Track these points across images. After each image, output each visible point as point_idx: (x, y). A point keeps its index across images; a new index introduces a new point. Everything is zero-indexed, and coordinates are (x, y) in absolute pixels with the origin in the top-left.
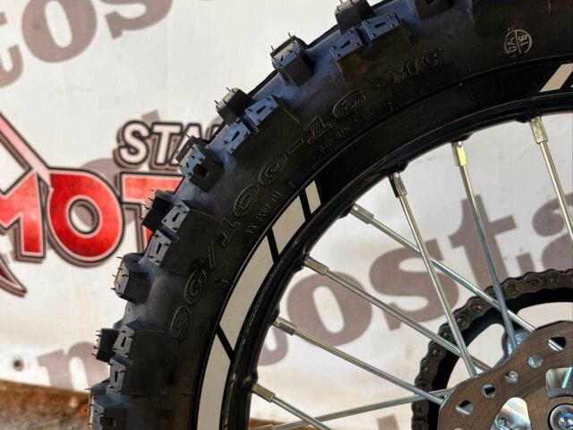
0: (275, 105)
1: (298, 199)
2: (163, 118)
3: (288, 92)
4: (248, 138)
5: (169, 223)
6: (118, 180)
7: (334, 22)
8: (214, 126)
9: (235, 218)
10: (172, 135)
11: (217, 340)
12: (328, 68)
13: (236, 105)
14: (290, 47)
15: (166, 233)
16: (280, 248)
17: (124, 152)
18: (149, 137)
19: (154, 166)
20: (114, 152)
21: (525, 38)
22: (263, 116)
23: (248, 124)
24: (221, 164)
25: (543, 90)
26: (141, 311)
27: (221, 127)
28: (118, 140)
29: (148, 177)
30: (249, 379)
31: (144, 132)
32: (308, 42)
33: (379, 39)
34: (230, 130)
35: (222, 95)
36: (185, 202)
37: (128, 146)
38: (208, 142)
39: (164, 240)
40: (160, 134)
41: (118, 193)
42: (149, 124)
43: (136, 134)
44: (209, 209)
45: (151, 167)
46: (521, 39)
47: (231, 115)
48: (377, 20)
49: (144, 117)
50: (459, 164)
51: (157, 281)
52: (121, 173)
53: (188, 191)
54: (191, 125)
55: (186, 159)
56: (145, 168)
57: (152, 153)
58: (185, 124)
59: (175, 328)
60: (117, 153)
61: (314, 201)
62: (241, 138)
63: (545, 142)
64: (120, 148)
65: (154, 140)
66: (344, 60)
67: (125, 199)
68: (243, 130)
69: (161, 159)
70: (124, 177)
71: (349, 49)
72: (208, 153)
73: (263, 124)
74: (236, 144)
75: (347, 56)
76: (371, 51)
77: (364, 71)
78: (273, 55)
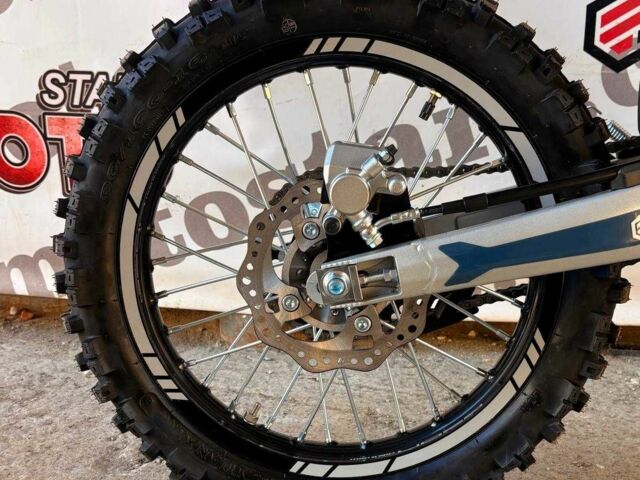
0: (155, 61)
1: (172, 118)
2: (77, 69)
3: (163, 53)
4: (140, 81)
5: (96, 132)
6: (42, 119)
7: (189, 12)
8: (118, 74)
9: (135, 129)
10: (84, 82)
11: (128, 203)
12: (185, 40)
13: (132, 61)
14: (163, 26)
15: (95, 138)
16: (163, 148)
17: (46, 96)
18: (65, 84)
19: (71, 107)
20: (37, 96)
21: (293, 24)
22: (148, 68)
23: (139, 72)
24: (124, 97)
25: (306, 54)
26: (82, 186)
27: (123, 75)
28: (40, 87)
29: (66, 117)
30: (148, 228)
31: (62, 80)
32: (175, 22)
33: (212, 24)
34: (129, 76)
35: (124, 55)
36: (106, 120)
37: (49, 92)
38: (116, 84)
39: (94, 142)
40: (75, 81)
41: (43, 131)
42: (66, 73)
43: (55, 81)
44: (119, 124)
45: (68, 109)
46: (290, 25)
47: (129, 67)
48: (211, 12)
49: (60, 67)
50: (266, 97)
51: (91, 168)
52: (44, 114)
53: (107, 113)
54: (100, 73)
55: (104, 94)
56: (64, 109)
57: (69, 97)
58: (95, 73)
59: (104, 195)
60: (40, 97)
61: (181, 120)
62: (136, 81)
63: (311, 84)
64: (42, 93)
65: (70, 86)
66: (193, 35)
67: (49, 136)
68: (137, 76)
69: (76, 102)
70: (47, 117)
71: (195, 29)
72: (117, 90)
73: (148, 72)
74: (133, 84)
75: (195, 33)
76: (208, 30)
77: (204, 41)
78: (154, 30)
